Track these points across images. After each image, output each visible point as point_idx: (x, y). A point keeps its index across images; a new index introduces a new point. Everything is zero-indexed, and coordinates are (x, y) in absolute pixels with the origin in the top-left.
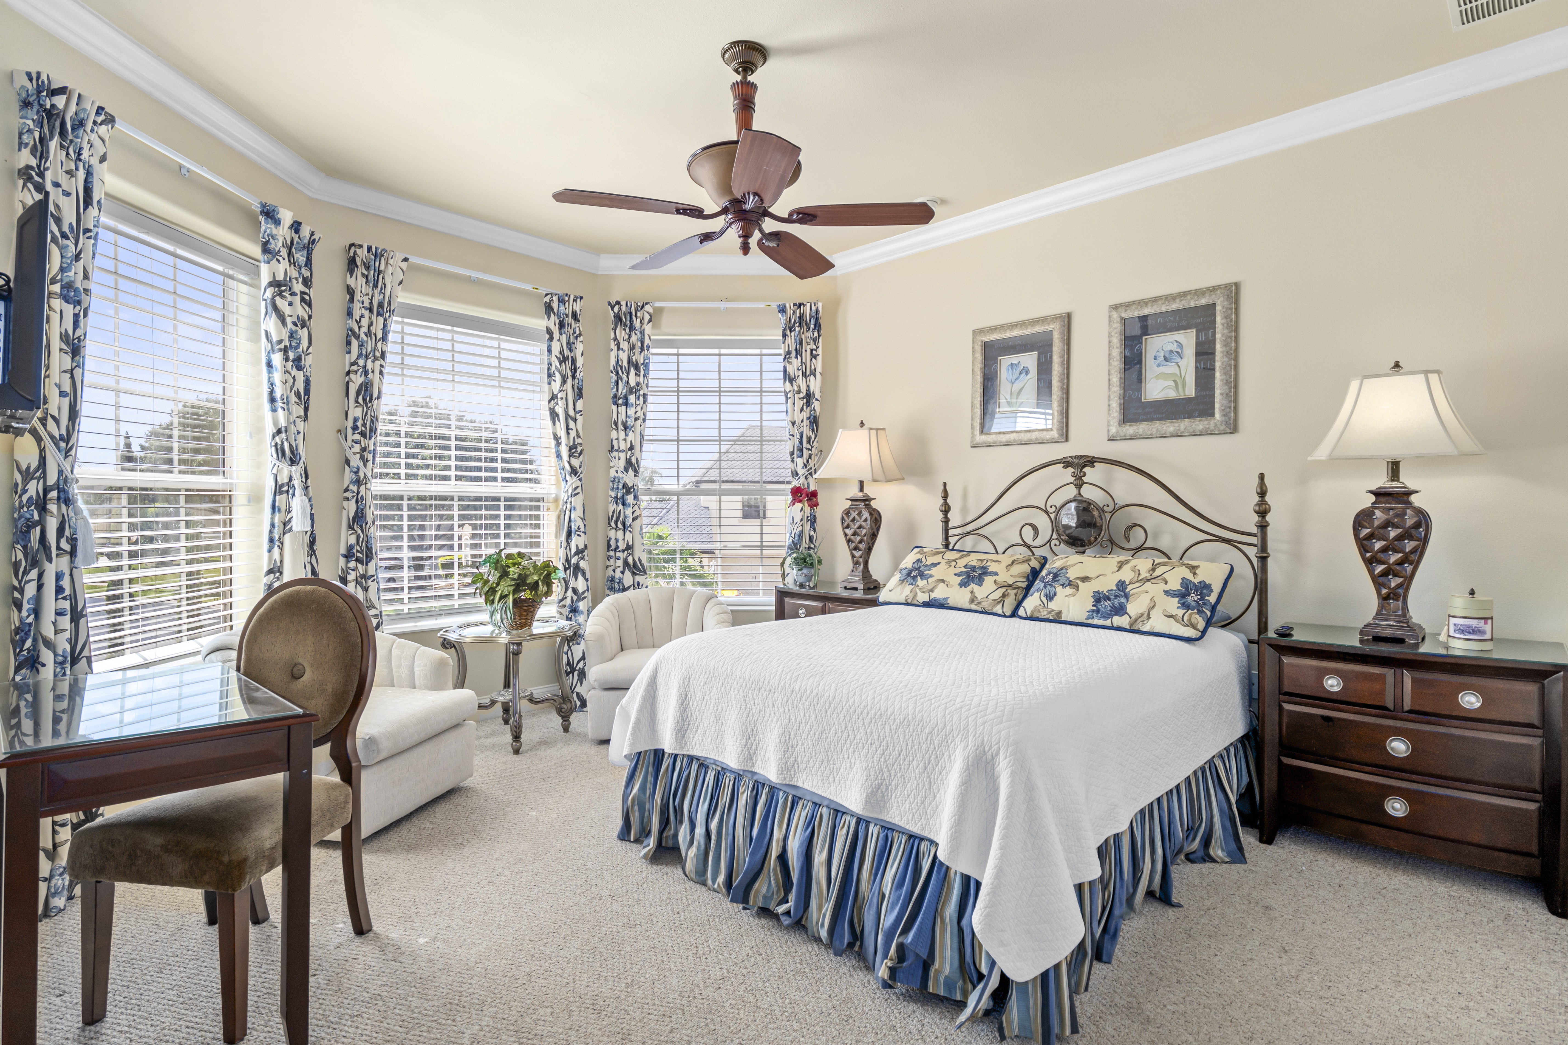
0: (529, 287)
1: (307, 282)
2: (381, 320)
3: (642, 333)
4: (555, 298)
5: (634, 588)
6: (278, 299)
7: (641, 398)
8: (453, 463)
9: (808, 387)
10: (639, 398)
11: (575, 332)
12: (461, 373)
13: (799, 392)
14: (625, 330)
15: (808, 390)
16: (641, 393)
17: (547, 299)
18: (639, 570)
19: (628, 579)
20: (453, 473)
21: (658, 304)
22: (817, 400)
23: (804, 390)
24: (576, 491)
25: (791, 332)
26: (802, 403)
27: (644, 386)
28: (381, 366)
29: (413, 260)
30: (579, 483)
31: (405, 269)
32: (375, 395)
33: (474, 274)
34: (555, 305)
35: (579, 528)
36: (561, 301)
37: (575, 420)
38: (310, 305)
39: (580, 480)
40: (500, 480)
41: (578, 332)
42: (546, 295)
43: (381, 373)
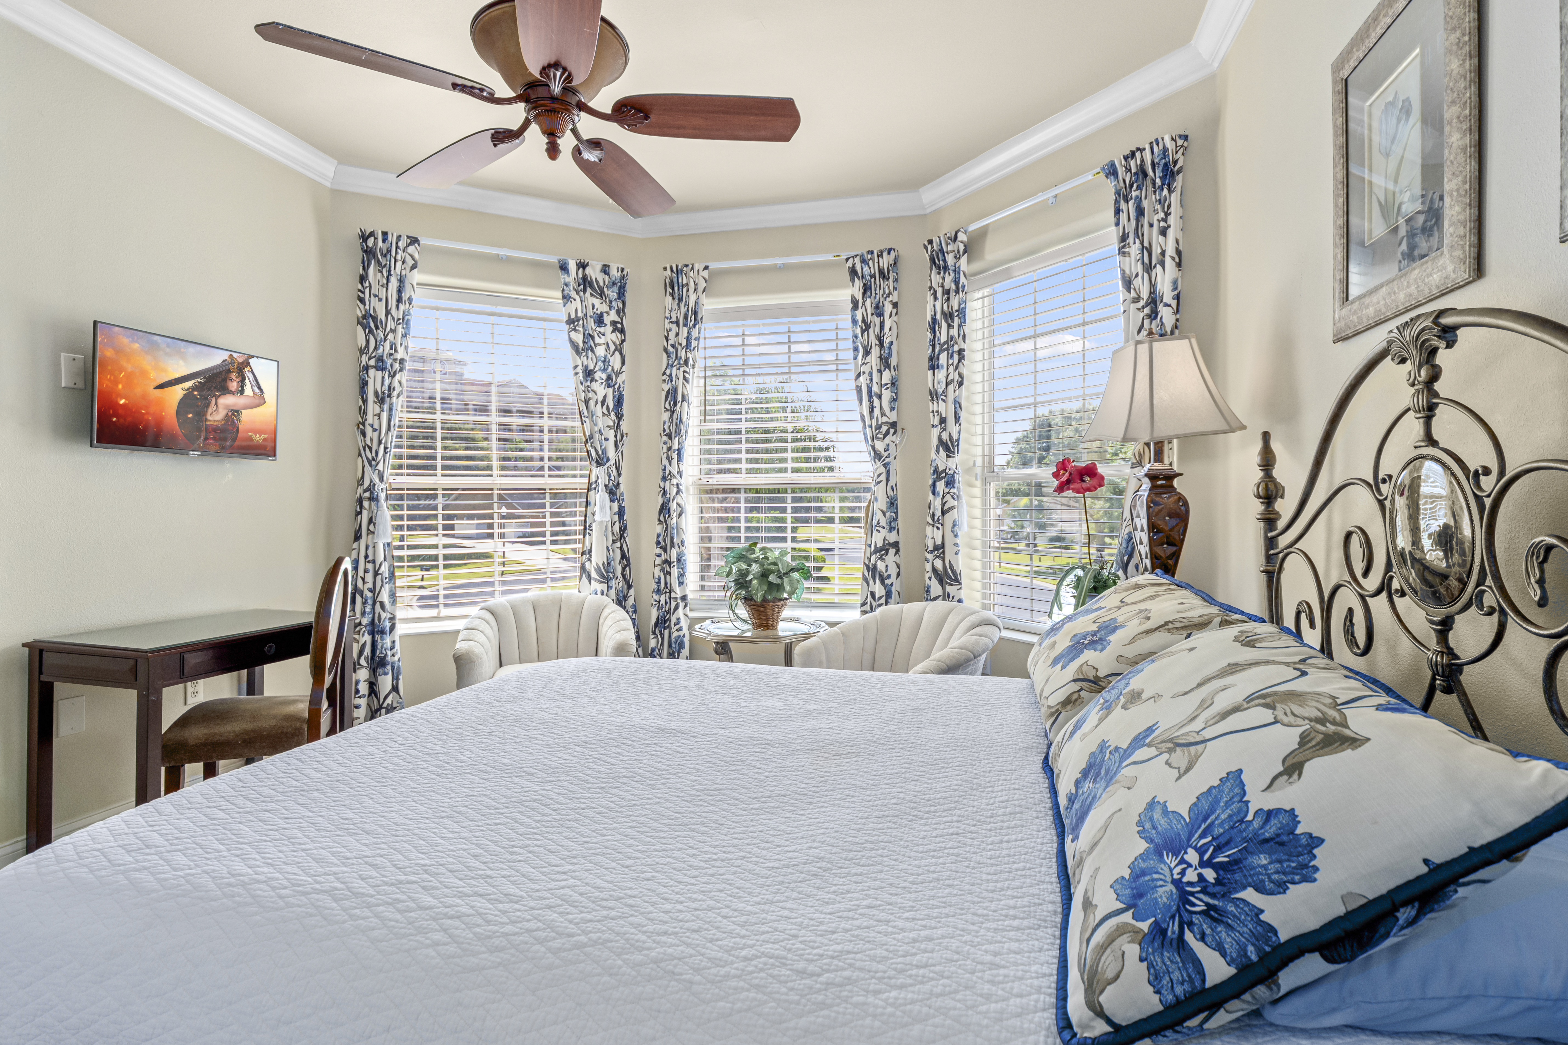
0: (829, 257)
1: (620, 312)
2: (686, 329)
3: (957, 271)
4: (857, 260)
5: (944, 599)
6: (573, 334)
7: (956, 357)
8: (744, 456)
9: (1153, 286)
10: (952, 356)
11: (884, 293)
12: (752, 366)
13: (1137, 300)
14: (939, 273)
15: (1153, 291)
16: (956, 348)
17: (850, 264)
18: (950, 578)
19: (936, 588)
20: (744, 466)
21: (972, 228)
22: (1167, 305)
23: (1145, 294)
24: (879, 479)
25: (1127, 202)
26: (1141, 315)
27: (960, 340)
28: (685, 372)
29: (713, 266)
30: (883, 470)
31: (707, 277)
32: (679, 398)
33: (778, 261)
34: (858, 267)
35: (878, 523)
36: (864, 261)
37: (880, 397)
38: (622, 331)
39: (885, 466)
40: (790, 471)
41: (887, 291)
42: (847, 259)
43: (685, 378)
